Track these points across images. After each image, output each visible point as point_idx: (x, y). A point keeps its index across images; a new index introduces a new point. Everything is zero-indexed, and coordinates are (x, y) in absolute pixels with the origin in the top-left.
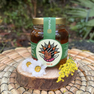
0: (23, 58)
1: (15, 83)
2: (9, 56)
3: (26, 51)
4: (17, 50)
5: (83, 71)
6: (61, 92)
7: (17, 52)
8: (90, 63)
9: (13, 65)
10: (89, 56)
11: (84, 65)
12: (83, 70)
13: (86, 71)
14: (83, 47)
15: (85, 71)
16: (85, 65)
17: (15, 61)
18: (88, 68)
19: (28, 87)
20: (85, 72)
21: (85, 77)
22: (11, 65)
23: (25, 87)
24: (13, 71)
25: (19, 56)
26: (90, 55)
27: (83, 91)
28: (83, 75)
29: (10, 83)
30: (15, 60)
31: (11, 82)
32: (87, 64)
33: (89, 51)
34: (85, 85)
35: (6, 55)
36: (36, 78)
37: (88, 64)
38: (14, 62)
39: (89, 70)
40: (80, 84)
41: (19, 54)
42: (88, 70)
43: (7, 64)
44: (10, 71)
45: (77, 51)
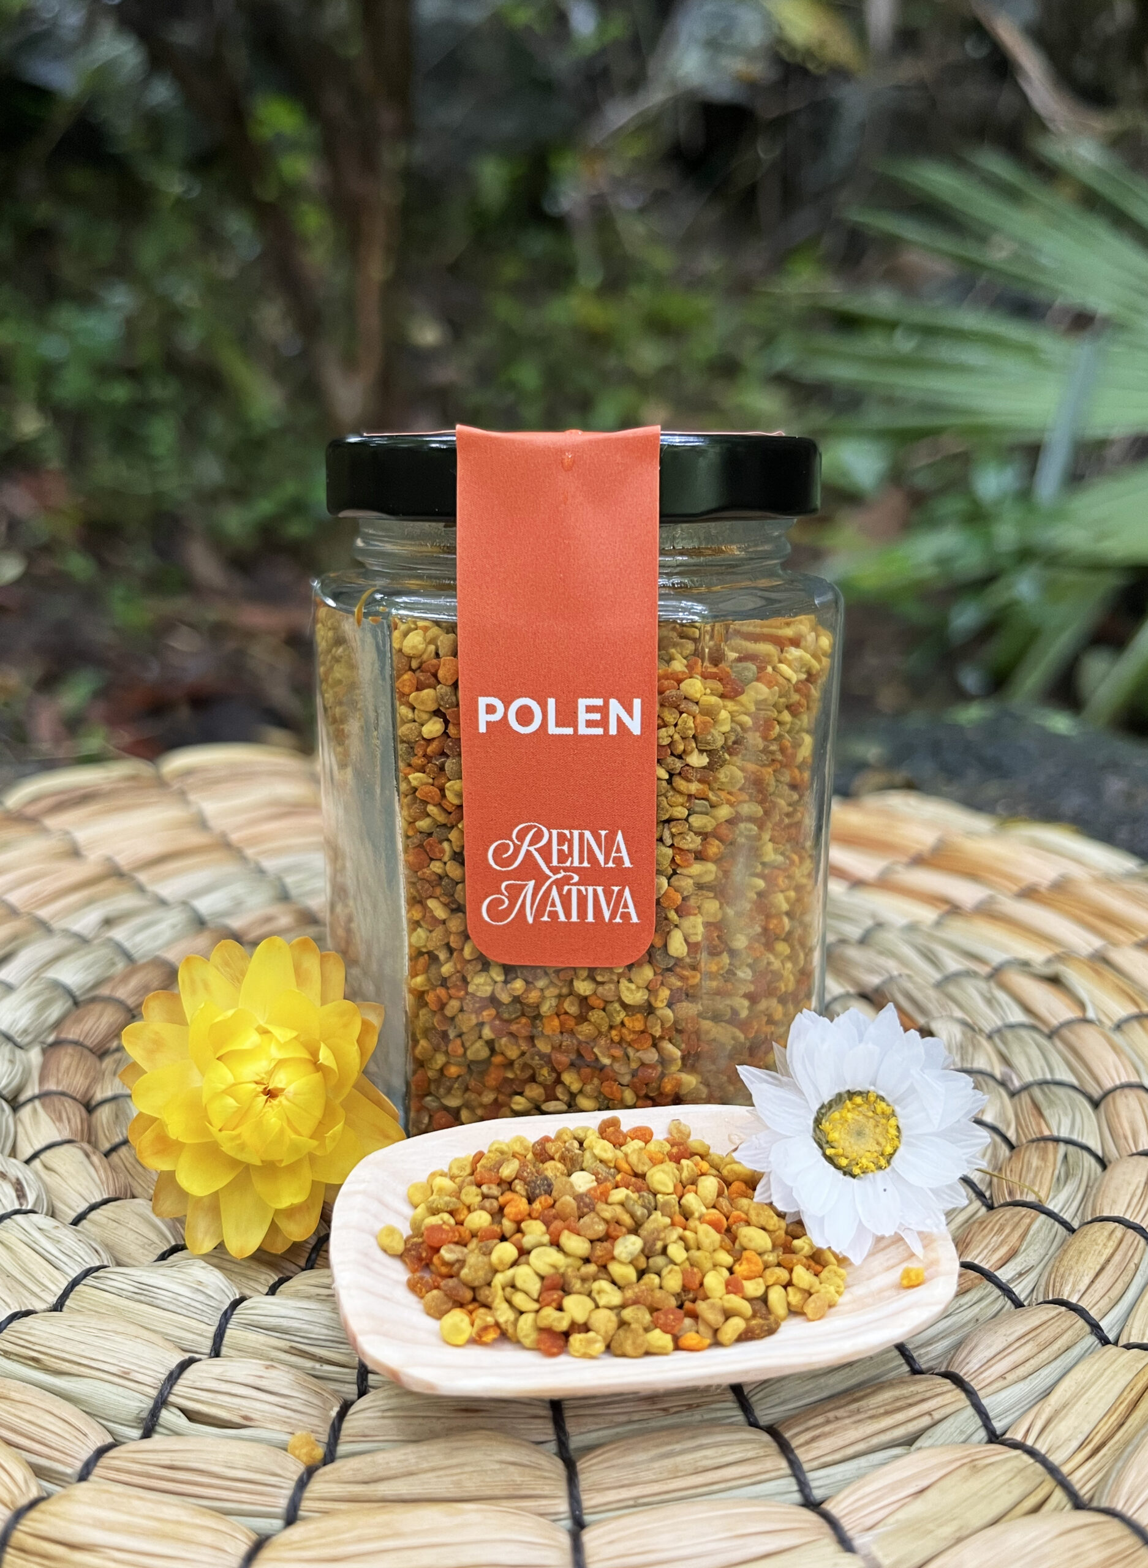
0: (244, 859)
1: (99, 1096)
7: (184, 801)
17: (141, 889)
22: (86, 922)
24: (97, 985)
29: (43, 1096)
30: (142, 877)
31: (51, 1086)
35: (51, 822)
38: (126, 901)
41: (200, 823)
43: (44, 913)
44: (56, 985)
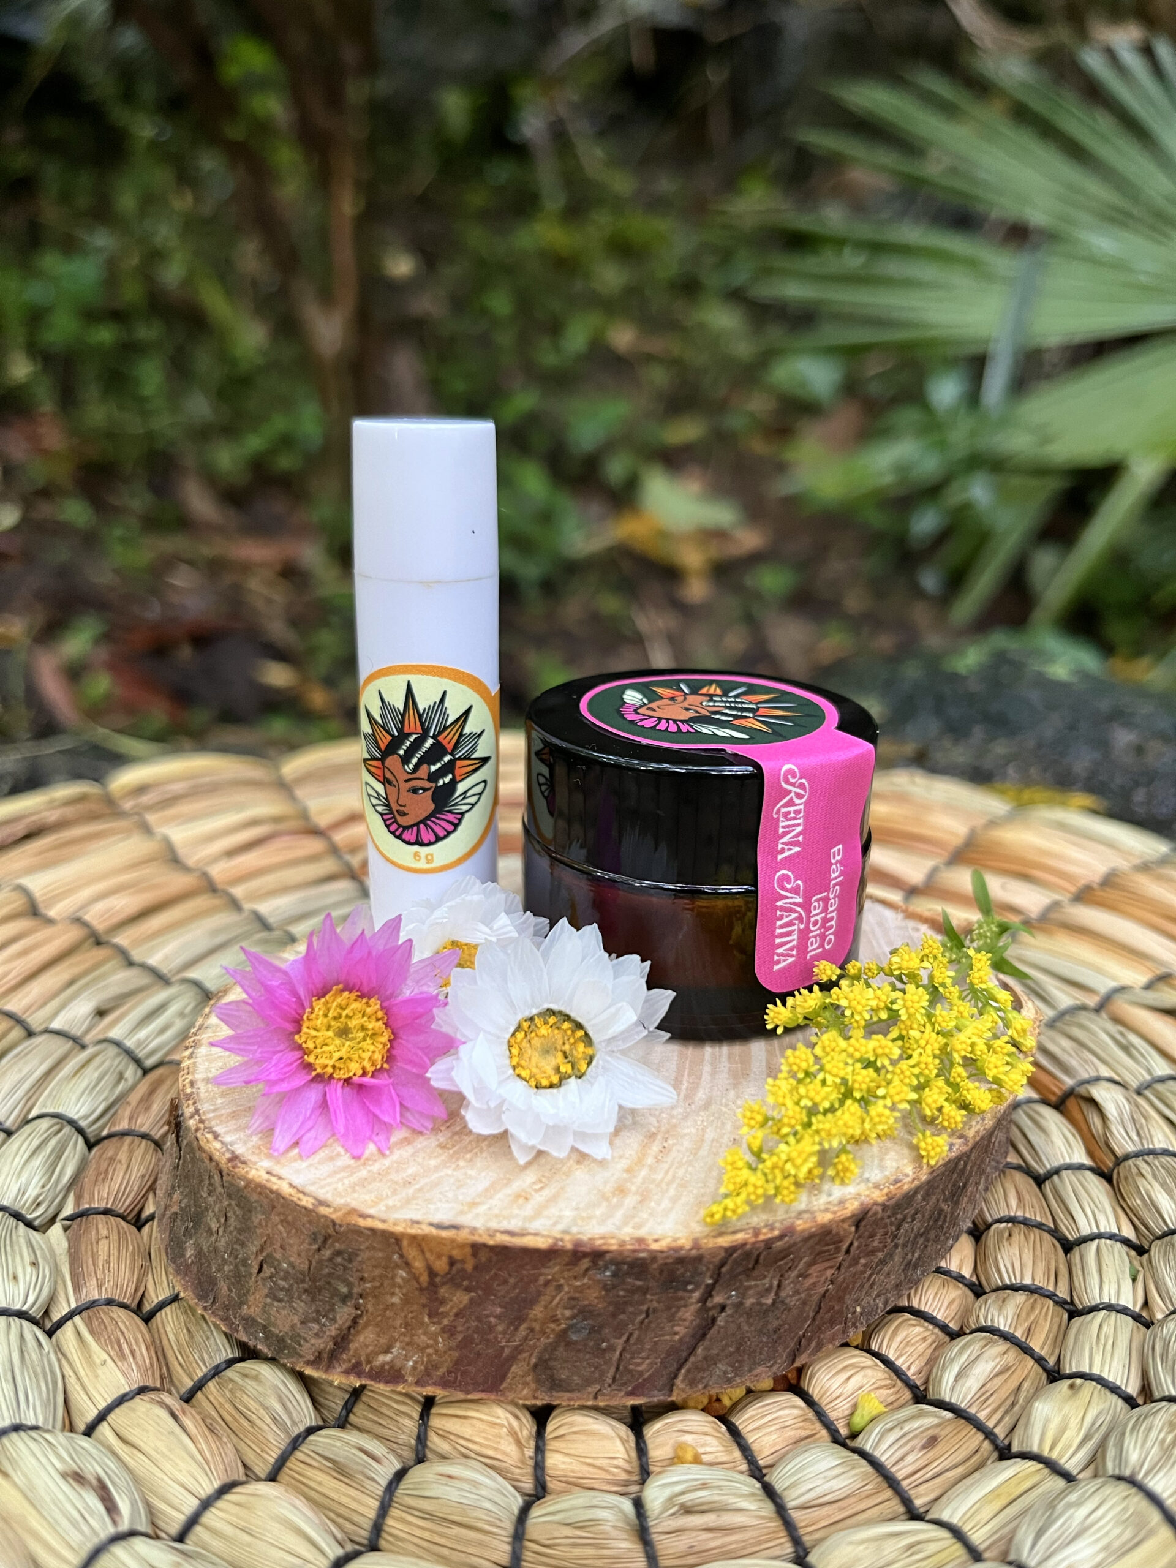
0: (235, 905)
2: (38, 884)
3: (266, 805)
4: (141, 789)
5: (1070, 1093)
6: (821, 1416)
7: (146, 829)
8: (1135, 977)
9: (101, 1013)
10: (1110, 881)
11: (1065, 998)
12: (1069, 1082)
13: (1108, 1097)
14: (1001, 748)
15: (1099, 1093)
16: (1083, 1008)
17: (127, 959)
18: (1126, 1049)
19: (355, 1369)
20: (1092, 1101)
21: (1107, 1177)
22: (75, 1013)
23: (315, 1363)
24: (107, 1110)
25: (178, 882)
26: (1122, 864)
27: (1114, 1390)
28: (1080, 1156)
29: (83, 1309)
32: (1104, 985)
33: (1088, 800)
34: (1129, 1298)
36: (476, 1248)
37: (1122, 989)
39: (1136, 1074)
40: (1063, 1293)
41: (172, 858)
42: (1134, 1084)
43: (17, 1005)
44: (63, 1120)
45: (950, 808)
